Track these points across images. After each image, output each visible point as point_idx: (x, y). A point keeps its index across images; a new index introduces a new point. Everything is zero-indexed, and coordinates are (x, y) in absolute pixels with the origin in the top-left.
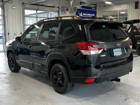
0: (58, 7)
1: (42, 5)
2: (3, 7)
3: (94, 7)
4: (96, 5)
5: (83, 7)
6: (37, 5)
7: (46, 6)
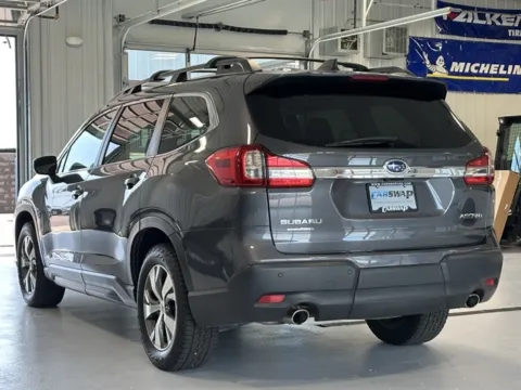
0: (306, 34)
1: (217, 27)
6: (191, 25)
7: (239, 30)
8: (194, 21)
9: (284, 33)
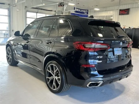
0: (55, 11)
1: (41, 9)
2: (9, 9)
3: (86, 12)
4: (88, 10)
5: (76, 12)
6: (37, 9)
7: (45, 10)
8: (38, 8)
9: (52, 11)
